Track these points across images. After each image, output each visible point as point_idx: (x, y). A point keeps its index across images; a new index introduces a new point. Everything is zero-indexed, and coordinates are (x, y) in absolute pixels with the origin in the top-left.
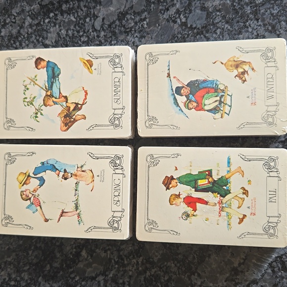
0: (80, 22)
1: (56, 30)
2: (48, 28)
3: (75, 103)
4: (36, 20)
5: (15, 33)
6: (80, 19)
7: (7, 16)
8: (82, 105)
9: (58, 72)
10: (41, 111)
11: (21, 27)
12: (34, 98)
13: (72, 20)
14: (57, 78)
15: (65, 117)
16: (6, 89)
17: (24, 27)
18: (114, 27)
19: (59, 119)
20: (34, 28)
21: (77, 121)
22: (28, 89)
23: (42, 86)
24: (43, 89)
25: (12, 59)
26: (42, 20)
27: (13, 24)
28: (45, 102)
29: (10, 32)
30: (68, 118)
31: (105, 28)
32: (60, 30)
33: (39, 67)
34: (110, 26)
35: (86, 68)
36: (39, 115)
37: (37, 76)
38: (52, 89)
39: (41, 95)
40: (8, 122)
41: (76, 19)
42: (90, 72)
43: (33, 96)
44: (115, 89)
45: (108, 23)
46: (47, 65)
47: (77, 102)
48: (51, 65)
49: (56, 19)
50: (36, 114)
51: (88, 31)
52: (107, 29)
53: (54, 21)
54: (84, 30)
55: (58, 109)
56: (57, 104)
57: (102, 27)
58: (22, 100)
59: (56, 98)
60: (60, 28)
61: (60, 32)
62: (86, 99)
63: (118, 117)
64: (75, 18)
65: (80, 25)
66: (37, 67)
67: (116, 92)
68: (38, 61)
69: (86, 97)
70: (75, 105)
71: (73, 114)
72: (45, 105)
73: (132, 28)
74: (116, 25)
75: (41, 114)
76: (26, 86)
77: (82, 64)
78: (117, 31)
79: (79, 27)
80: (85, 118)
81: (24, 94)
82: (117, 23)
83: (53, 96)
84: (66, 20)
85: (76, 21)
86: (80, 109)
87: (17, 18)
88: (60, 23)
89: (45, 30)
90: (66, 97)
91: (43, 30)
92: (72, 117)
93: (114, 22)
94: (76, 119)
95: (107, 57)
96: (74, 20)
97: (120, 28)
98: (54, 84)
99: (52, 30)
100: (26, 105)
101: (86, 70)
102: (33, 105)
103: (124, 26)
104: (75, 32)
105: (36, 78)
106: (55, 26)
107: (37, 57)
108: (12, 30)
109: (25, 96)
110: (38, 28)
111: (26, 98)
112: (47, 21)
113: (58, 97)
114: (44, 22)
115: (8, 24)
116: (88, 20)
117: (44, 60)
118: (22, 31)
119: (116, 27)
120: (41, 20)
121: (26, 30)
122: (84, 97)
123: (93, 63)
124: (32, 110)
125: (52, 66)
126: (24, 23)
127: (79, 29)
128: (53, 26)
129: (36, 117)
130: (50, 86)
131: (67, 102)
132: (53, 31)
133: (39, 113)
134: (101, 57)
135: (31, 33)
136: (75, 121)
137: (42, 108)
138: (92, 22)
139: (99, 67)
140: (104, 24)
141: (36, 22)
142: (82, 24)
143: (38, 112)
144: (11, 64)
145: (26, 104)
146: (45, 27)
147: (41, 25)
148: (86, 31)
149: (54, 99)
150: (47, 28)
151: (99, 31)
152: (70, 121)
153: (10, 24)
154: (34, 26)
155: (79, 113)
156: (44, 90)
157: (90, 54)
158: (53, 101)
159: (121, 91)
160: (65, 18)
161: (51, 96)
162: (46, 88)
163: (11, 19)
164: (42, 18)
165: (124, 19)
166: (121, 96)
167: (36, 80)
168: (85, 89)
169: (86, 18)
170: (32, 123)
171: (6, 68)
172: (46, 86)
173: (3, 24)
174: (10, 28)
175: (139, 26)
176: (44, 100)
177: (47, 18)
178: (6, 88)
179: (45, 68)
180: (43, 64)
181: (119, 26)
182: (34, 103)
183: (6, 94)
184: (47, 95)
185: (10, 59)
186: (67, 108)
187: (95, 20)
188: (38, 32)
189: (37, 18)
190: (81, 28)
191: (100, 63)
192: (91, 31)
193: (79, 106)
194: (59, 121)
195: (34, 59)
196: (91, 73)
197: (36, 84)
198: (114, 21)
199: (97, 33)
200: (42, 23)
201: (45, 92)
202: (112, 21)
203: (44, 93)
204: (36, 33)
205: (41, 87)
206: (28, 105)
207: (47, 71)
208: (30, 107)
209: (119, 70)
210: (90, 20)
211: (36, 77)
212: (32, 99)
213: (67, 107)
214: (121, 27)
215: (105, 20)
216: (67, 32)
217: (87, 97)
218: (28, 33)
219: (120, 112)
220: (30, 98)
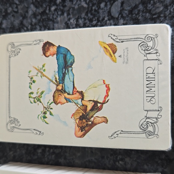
0: (93, 8)
1: (64, 19)
2: (55, 17)
3: (94, 101)
4: (40, 8)
5: (17, 25)
6: (93, 5)
7: (8, 5)
8: (103, 104)
9: (71, 60)
10: (51, 110)
11: (24, 17)
12: (42, 93)
13: (82, 6)
14: (70, 69)
15: (81, 118)
16: (9, 81)
17: (27, 17)
18: (136, 12)
19: (73, 120)
20: (39, 17)
21: (96, 124)
22: (34, 82)
23: (51, 78)
24: (52, 81)
25: (16, 44)
26: (48, 8)
27: (15, 14)
28: (56, 99)
29: (12, 23)
30: (84, 121)
31: (124, 15)
32: (69, 19)
33: (48, 54)
34: (131, 12)
35: (108, 54)
36: (48, 115)
37: (45, 66)
38: (63, 83)
39: (50, 90)
40: (11, 122)
41: (88, 4)
42: (113, 60)
43: (40, 91)
44: (148, 82)
45: (129, 8)
46: (57, 51)
47: (95, 100)
48: (62, 51)
49: (64, 6)
50: (45, 113)
51: (103, 19)
52: (128, 16)
53: (62, 8)
54: (98, 19)
55: (72, 108)
56: (71, 102)
57: (121, 13)
58: (28, 95)
59: (69, 94)
60: (69, 17)
61: (68, 22)
62: (107, 96)
63: (153, 122)
64: (86, 3)
65: (93, 11)
66: (44, 54)
67: (149, 88)
68: (47, 46)
69: (107, 93)
70: (93, 103)
71: (91, 115)
72: (55, 102)
73: (160, 13)
74: (139, 11)
75: (51, 114)
76: (32, 78)
77: (102, 49)
78: (140, 18)
79: (91, 14)
80: (106, 121)
81: (30, 87)
82: (141, 7)
83: (65, 92)
84: (76, 7)
85: (88, 8)
86: (100, 109)
87: (19, 7)
88: (69, 10)
89: (51, 20)
90: (81, 93)
91: (49, 19)
92: (88, 120)
93: (136, 7)
94: (95, 122)
95: (136, 39)
96: (85, 5)
97: (144, 14)
98: (67, 76)
99: (59, 19)
100: (33, 102)
101: (108, 57)
102: (41, 102)
103: (149, 11)
104: (87, 21)
105: (44, 68)
106: (63, 14)
107: (45, 41)
108: (14, 21)
109: (31, 91)
110: (44, 18)
111: (32, 93)
112: (53, 8)
113: (71, 93)
114: (50, 10)
115: (9, 14)
116: (102, 5)
117: (53, 45)
118: (25, 22)
119: (138, 13)
120: (46, 8)
121: (29, 21)
122: (105, 94)
123: (117, 47)
124: (39, 108)
125: (64, 53)
126: (27, 12)
127: (91, 17)
128: (61, 15)
129: (45, 117)
130: (61, 79)
131: (82, 99)
132: (61, 20)
133: (48, 113)
134: (128, 40)
135: (35, 24)
136: (93, 124)
137: (51, 106)
138: (109, 7)
139: (126, 54)
140: (123, 9)
141: (41, 10)
142: (95, 10)
143: (46, 111)
144: (14, 50)
145: (32, 100)
146: (51, 16)
147: (47, 14)
148: (101, 19)
149: (66, 95)
150: (53, 18)
151: (117, 19)
152: (87, 124)
153: (12, 14)
154: (38, 15)
155: (99, 114)
156: (54, 83)
157: (112, 36)
158: (65, 98)
159: (156, 86)
160: (75, 5)
161: (63, 91)
162: (56, 81)
163: (12, 8)
164: (48, 5)
165: (150, 3)
166: (156, 93)
167: (44, 70)
168: (107, 83)
169: (101, 3)
170: (40, 125)
171: (8, 55)
172: (56, 78)
173: (4, 14)
174: (12, 19)
175: (170, 11)
176: (54, 97)
177: (54, 5)
178: (9, 79)
179: (55, 56)
180: (53, 50)
181: (143, 12)
182: (41, 99)
183: (9, 88)
184: (57, 90)
185: (13, 44)
186: (83, 108)
187: (112, 5)
188: (42, 22)
189: (42, 6)
190: (94, 16)
191: (127, 48)
192: (106, 19)
193: (99, 105)
194: (73, 124)
195: (42, 44)
196: (115, 61)
197: (44, 76)
198: (136, 5)
199: (114, 21)
200: (47, 11)
201: (55, 86)
202: (134, 5)
203: (54, 88)
204: (41, 24)
205: (50, 80)
206: (35, 102)
207: (57, 60)
208: (36, 104)
209: (154, 56)
210: (106, 5)
211: (43, 66)
212: (39, 94)
213: (83, 105)
214: (146, 12)
215: (124, 5)
216: (77, 21)
217: (109, 93)
218: (31, 24)
219: (154, 114)
220: (37, 93)
